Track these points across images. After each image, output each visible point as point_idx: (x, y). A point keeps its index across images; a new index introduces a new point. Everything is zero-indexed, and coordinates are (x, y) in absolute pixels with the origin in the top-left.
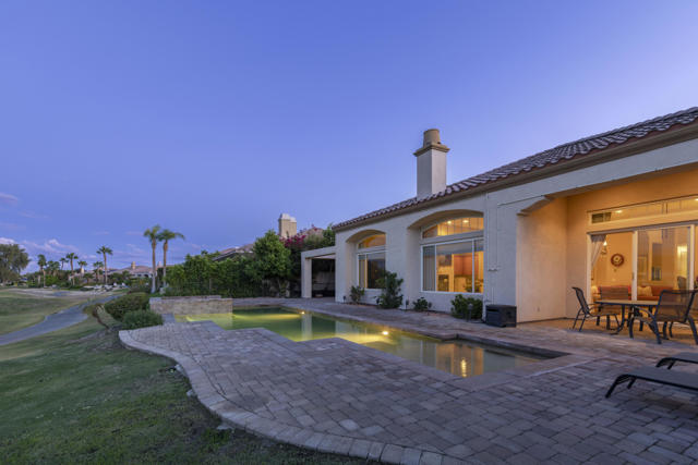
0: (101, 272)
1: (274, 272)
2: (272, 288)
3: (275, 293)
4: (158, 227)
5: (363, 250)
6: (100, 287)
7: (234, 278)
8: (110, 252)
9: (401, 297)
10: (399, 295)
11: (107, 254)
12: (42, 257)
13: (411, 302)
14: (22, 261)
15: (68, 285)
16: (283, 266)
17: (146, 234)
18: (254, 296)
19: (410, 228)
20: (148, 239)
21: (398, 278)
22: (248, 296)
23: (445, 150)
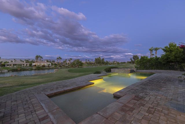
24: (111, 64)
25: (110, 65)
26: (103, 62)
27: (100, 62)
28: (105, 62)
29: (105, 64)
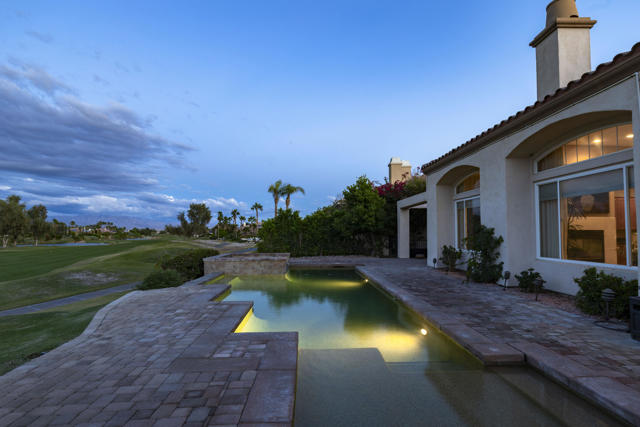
0: (255, 226)
1: (363, 226)
2: (366, 245)
3: (371, 250)
4: (279, 183)
5: (461, 195)
6: (252, 239)
7: (324, 233)
8: (260, 207)
9: (500, 267)
10: (497, 262)
11: (259, 210)
12: (220, 213)
13: (512, 276)
14: (208, 217)
15: (231, 237)
16: (373, 219)
17: (270, 190)
18: (347, 254)
19: (510, 157)
20: (271, 195)
21: (496, 235)
22: (339, 254)
23: (588, 24)
24: (82, 235)
25: (77, 239)
26: (35, 227)
27: (19, 228)
28: (48, 228)
29: (48, 239)
